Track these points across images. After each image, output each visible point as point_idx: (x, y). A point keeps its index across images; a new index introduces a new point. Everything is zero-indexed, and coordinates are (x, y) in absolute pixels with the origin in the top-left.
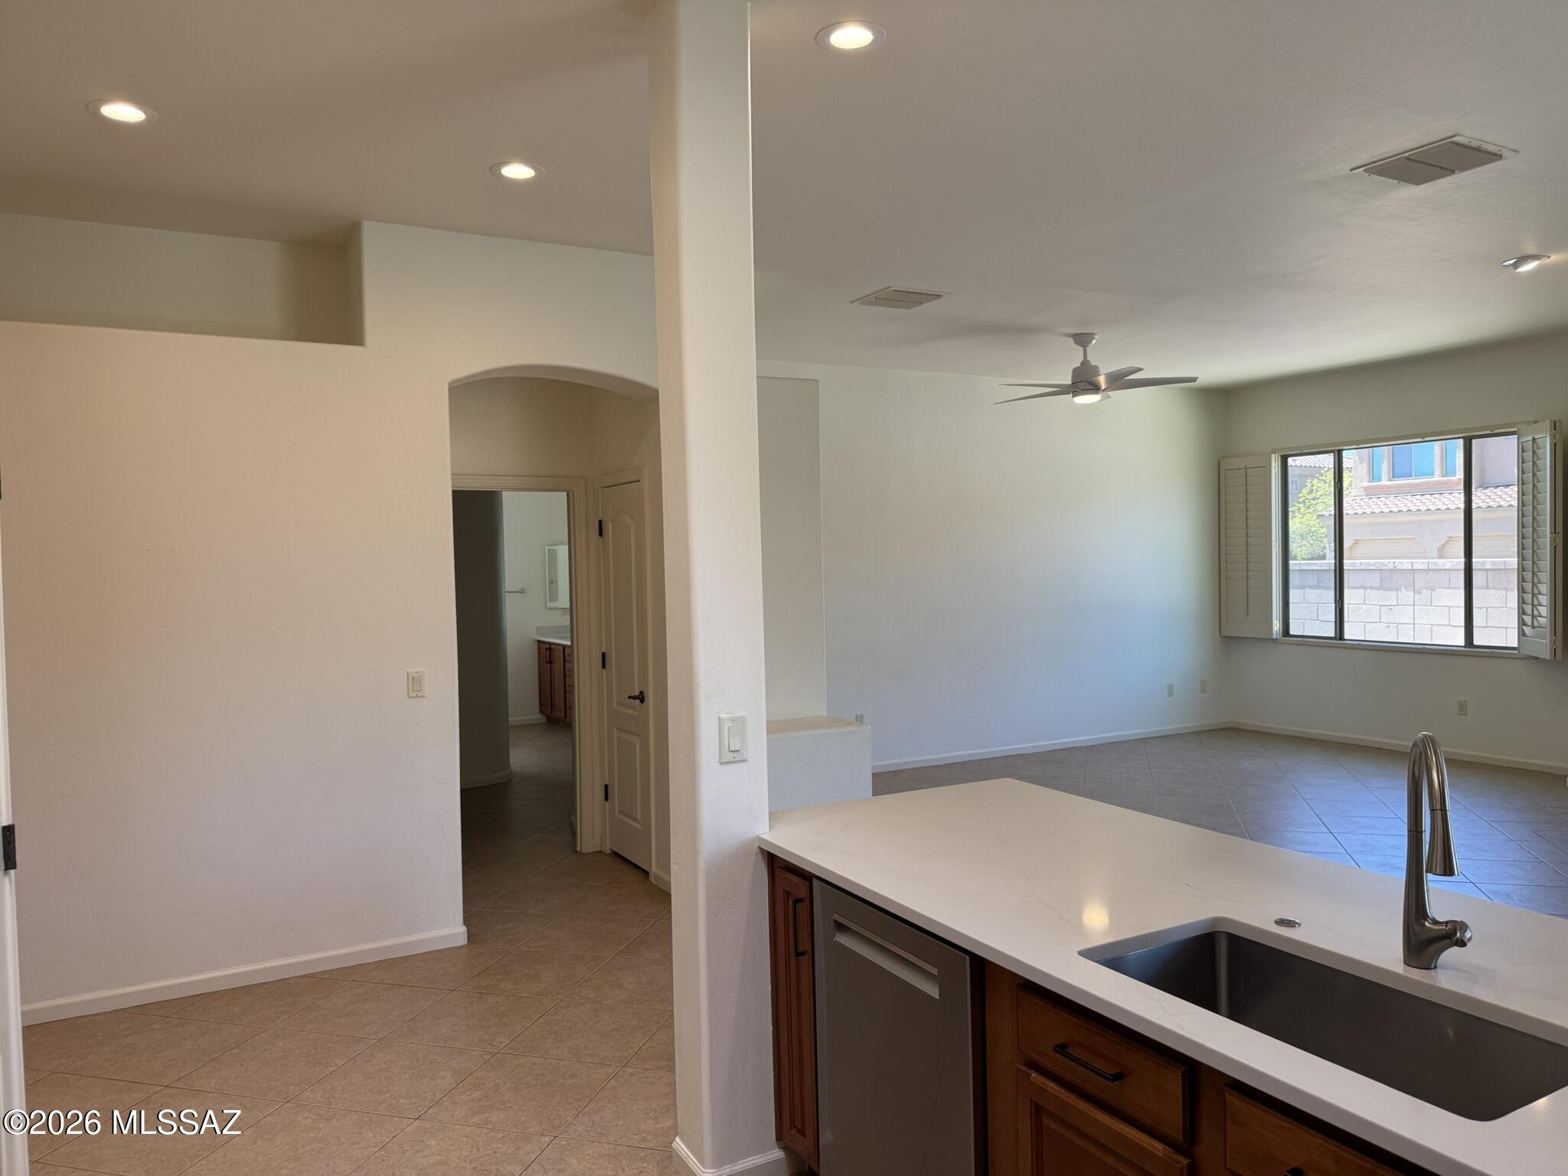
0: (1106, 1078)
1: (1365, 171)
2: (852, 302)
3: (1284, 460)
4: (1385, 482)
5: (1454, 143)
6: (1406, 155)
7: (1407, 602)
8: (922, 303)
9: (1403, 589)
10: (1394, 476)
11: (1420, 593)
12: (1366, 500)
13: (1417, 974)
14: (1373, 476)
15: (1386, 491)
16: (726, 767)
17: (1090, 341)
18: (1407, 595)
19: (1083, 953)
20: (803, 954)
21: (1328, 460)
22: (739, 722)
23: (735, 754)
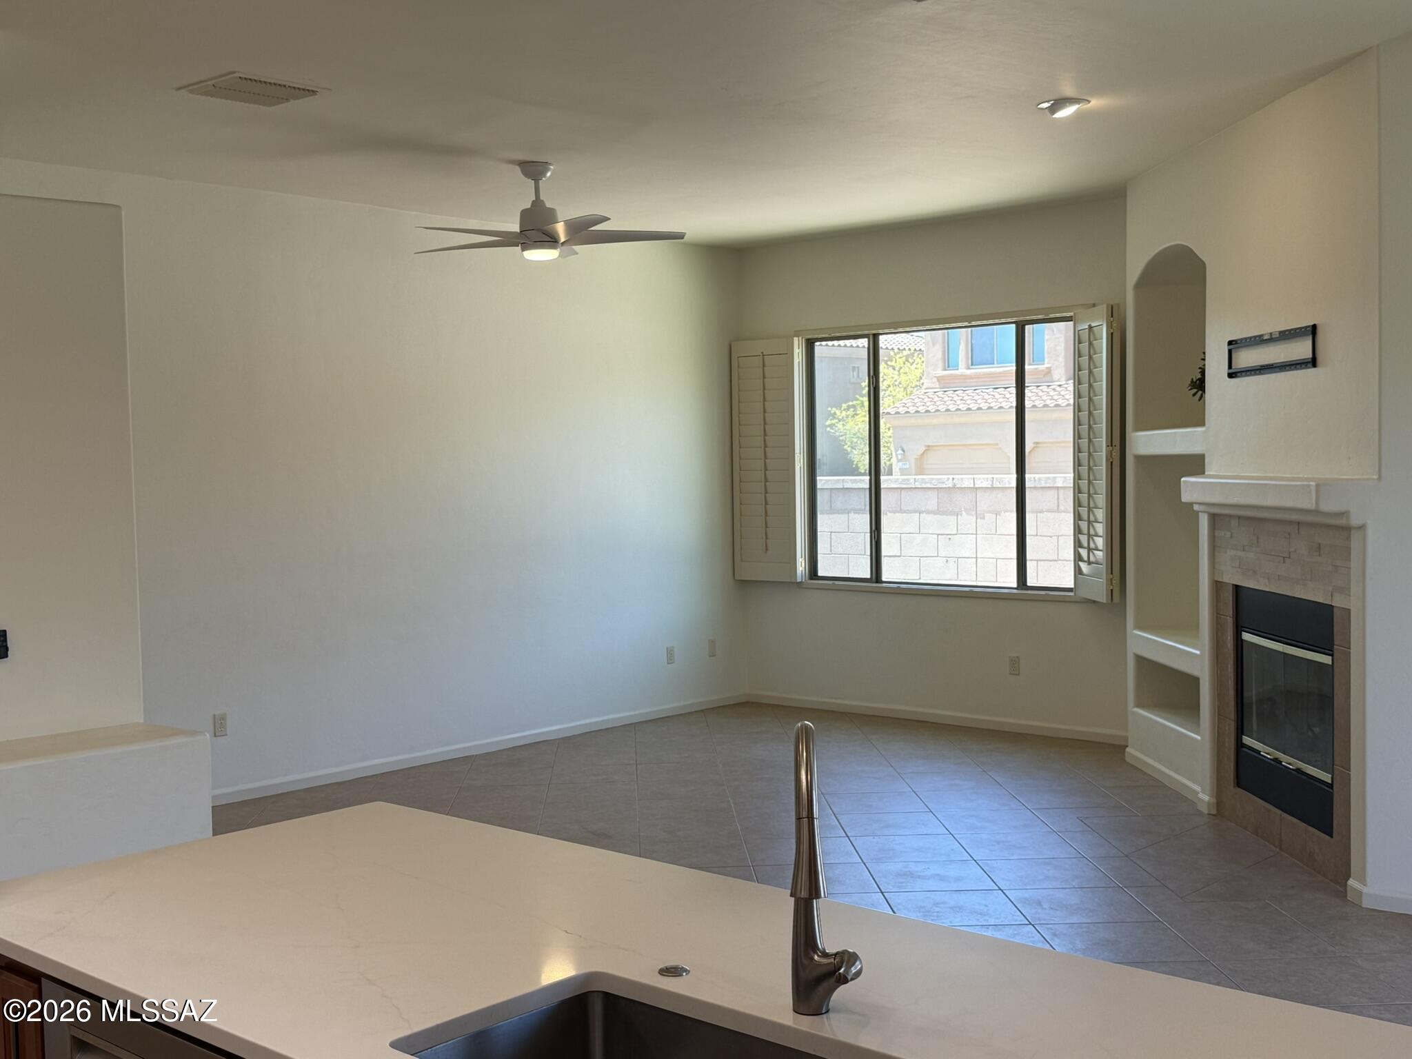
2: (179, 89)
3: (810, 345)
4: (962, 370)
7: (968, 529)
8: (287, 100)
9: (964, 513)
10: (973, 363)
11: (983, 518)
12: (940, 394)
13: (805, 1024)
14: (948, 363)
15: (962, 383)
17: (543, 173)
18: (967, 520)
19: (396, 1045)
21: (861, 343)
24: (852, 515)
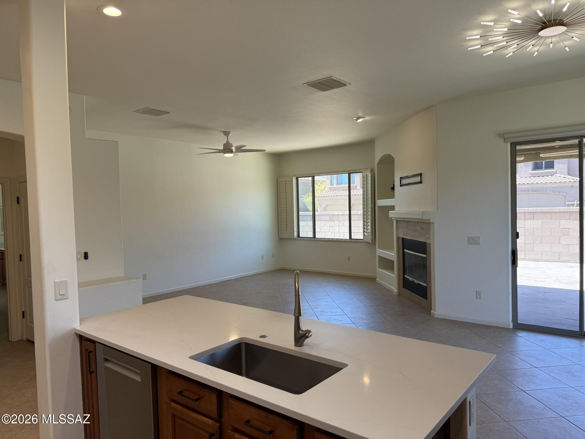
0: (193, 401)
1: (307, 85)
2: (133, 112)
3: (297, 178)
4: (335, 186)
5: (331, 79)
6: (318, 81)
7: (337, 225)
8: (162, 115)
9: (336, 221)
10: (338, 184)
11: (341, 222)
12: (330, 192)
13: (298, 349)
14: (331, 184)
15: (335, 189)
16: (58, 302)
17: (229, 134)
18: (337, 223)
19: (190, 358)
20: (93, 372)
21: (310, 178)
22: (64, 284)
23: (62, 296)
24: (308, 222)
